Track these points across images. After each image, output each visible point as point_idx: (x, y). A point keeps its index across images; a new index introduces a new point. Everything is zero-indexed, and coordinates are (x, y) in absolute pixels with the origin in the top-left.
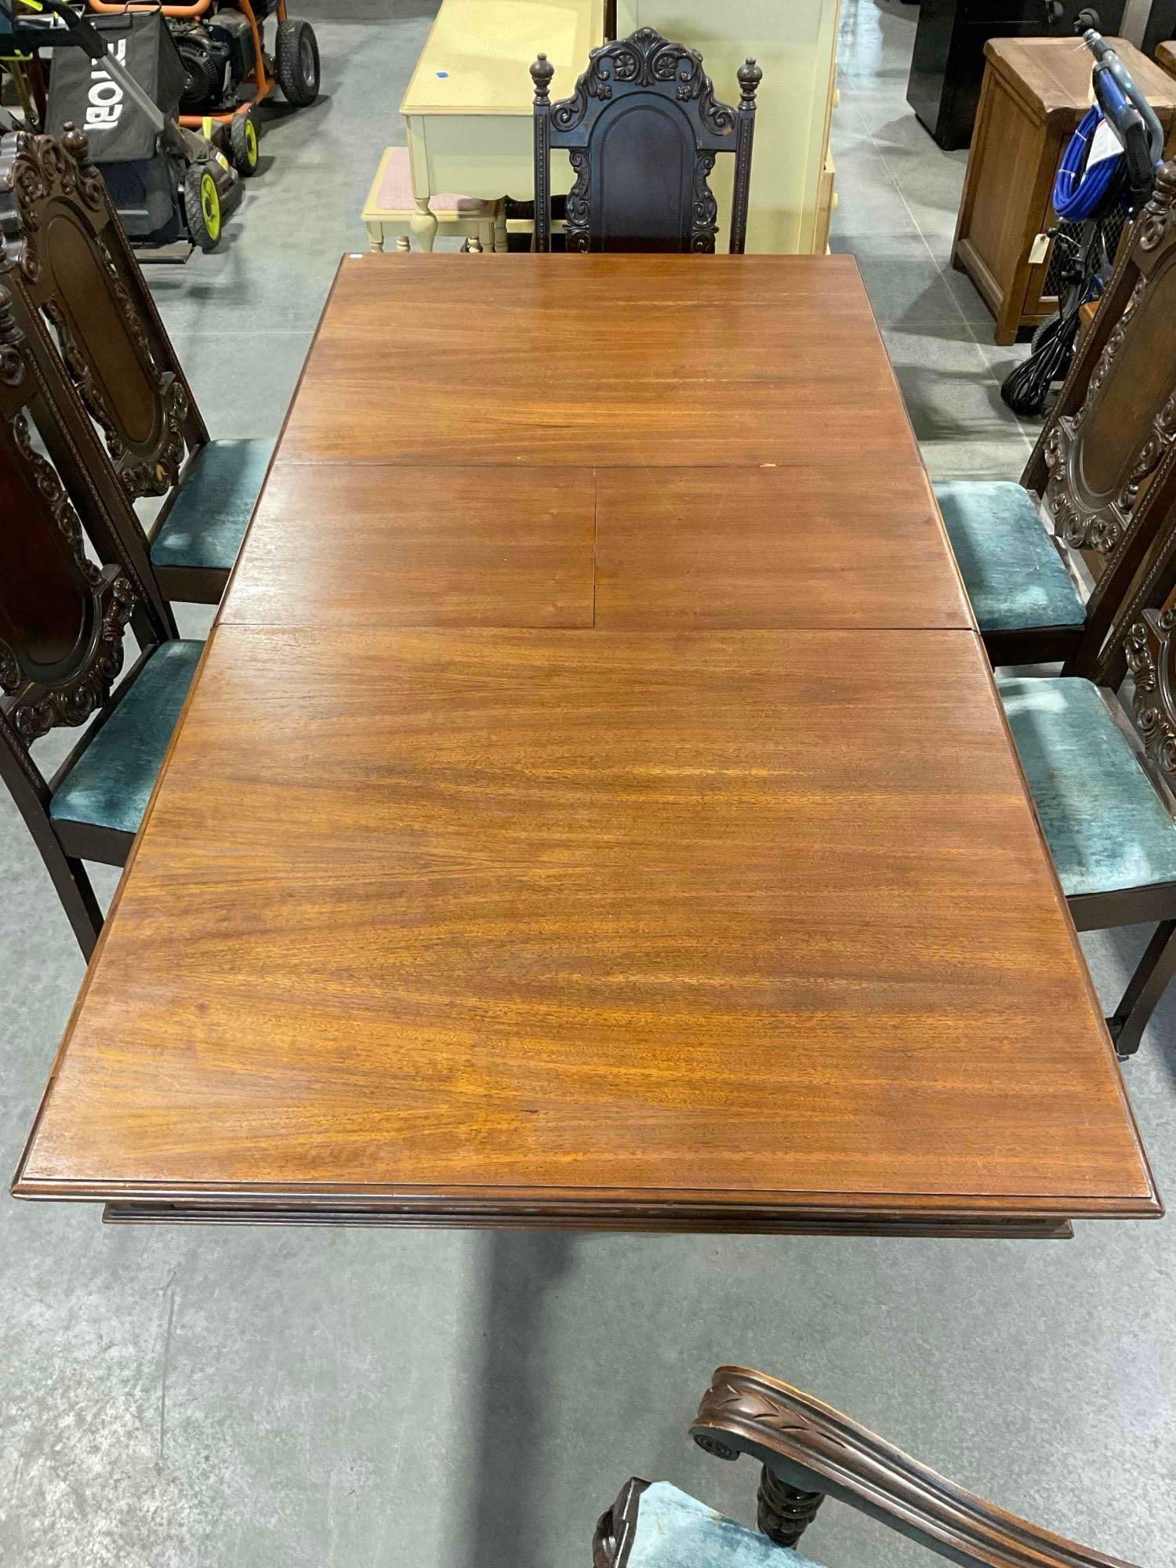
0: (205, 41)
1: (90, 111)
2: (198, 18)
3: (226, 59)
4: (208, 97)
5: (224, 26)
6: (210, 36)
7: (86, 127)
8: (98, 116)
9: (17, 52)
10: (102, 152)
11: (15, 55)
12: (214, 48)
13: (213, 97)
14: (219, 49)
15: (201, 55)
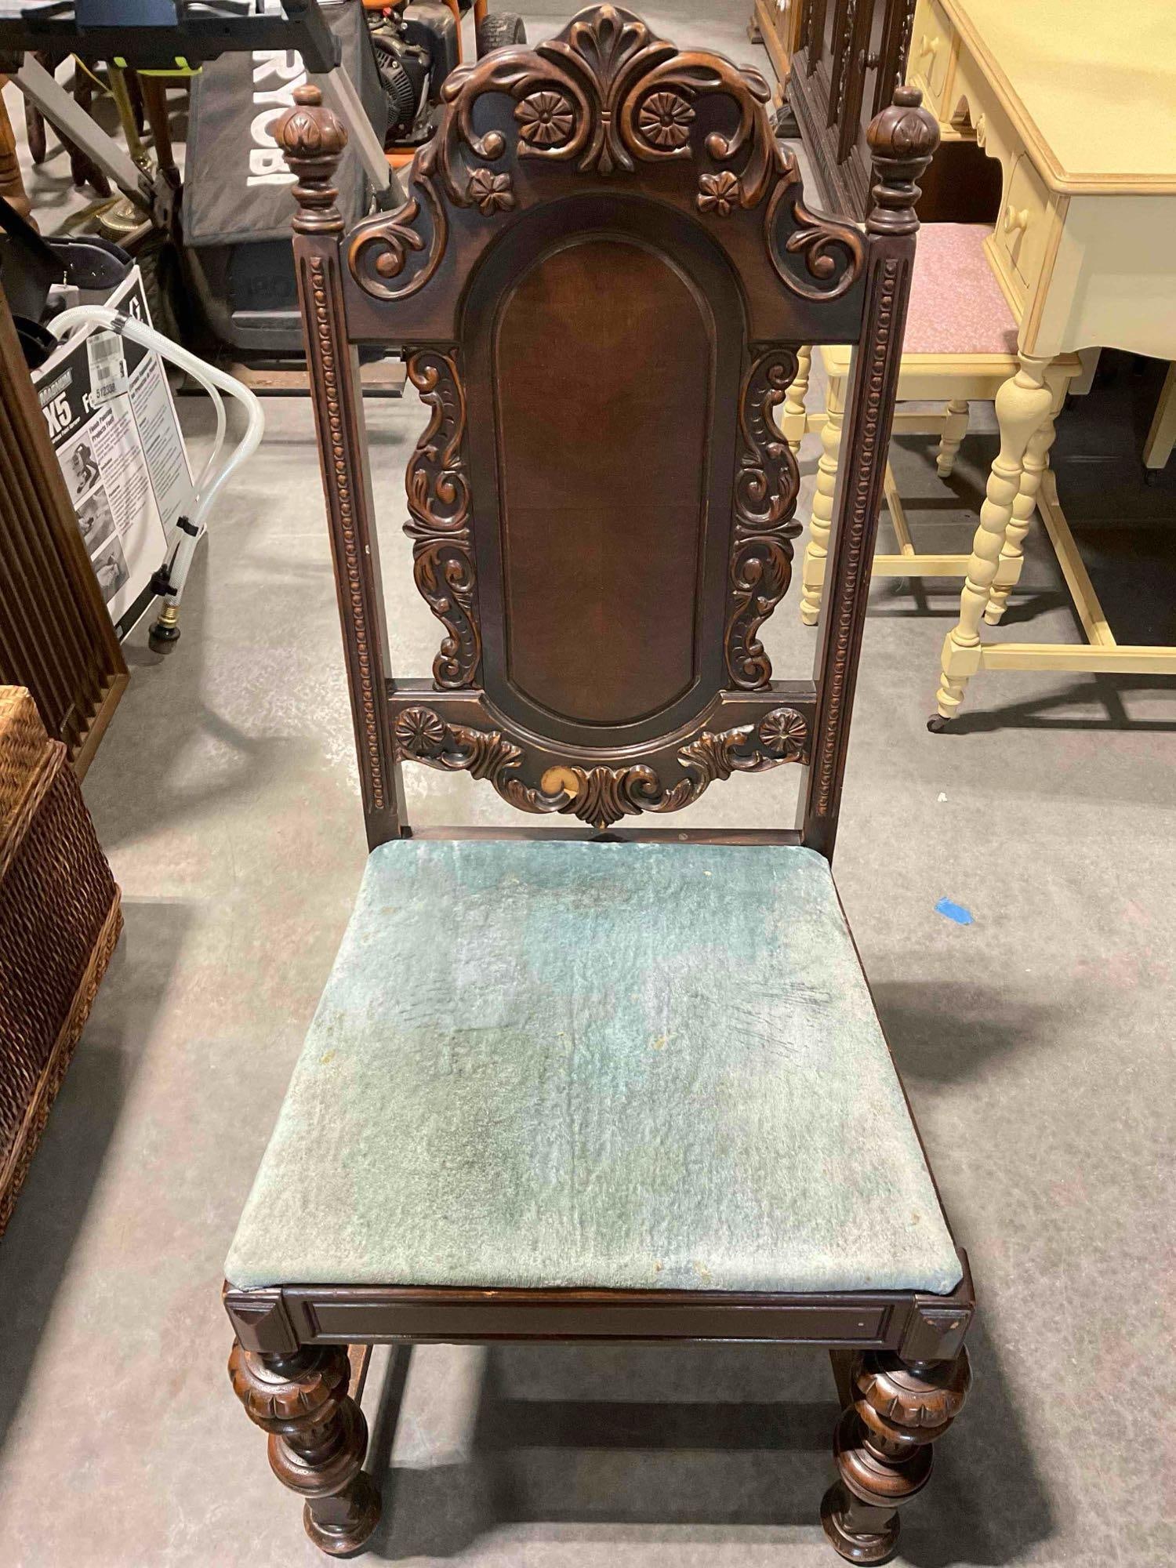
0: (396, 45)
1: (255, 154)
2: (388, 11)
3: (428, 70)
4: (396, 126)
5: (425, 23)
6: (402, 36)
7: (251, 182)
8: (267, 163)
9: (181, 61)
10: (278, 221)
11: (178, 68)
12: (408, 53)
13: (402, 127)
14: (416, 55)
15: (390, 65)
